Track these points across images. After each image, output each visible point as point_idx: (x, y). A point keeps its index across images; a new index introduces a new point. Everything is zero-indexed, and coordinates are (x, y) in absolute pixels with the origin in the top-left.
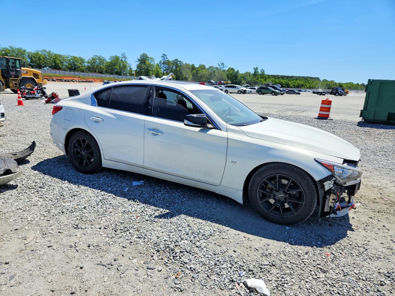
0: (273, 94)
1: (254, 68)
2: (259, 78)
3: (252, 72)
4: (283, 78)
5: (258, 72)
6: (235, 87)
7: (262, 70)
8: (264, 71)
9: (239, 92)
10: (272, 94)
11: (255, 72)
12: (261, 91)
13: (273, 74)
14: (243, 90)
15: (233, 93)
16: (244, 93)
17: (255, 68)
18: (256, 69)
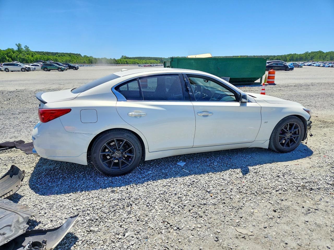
0: (60, 70)
1: (16, 45)
2: (25, 55)
3: (16, 48)
4: (48, 54)
5: (22, 48)
6: (17, 65)
7: (26, 46)
8: (28, 48)
9: (23, 70)
10: (58, 70)
11: (18, 48)
12: (46, 68)
13: (37, 51)
14: (27, 67)
15: (15, 71)
16: (28, 71)
17: (18, 44)
18: (19, 46)
